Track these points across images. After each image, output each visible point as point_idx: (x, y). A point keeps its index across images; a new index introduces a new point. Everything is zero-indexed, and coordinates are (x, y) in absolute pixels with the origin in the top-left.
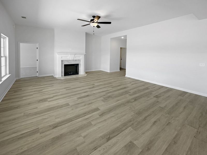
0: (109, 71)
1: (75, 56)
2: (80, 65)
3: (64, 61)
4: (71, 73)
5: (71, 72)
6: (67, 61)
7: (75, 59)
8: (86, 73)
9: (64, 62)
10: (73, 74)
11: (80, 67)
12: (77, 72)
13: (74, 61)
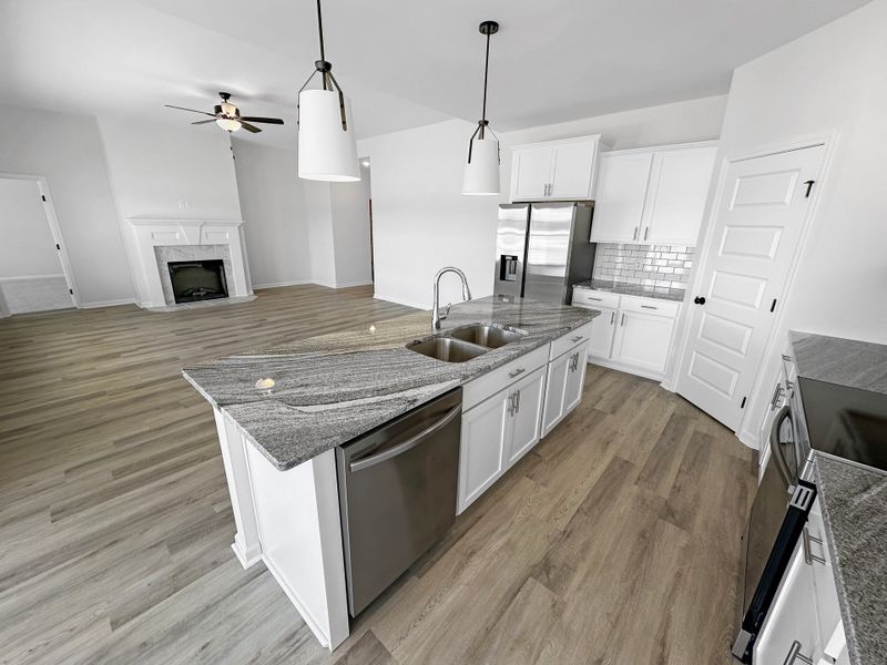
0: (334, 286)
2: (230, 264)
3: (164, 250)
4: (202, 294)
5: (199, 291)
6: (178, 248)
7: (205, 242)
8: (256, 292)
9: (164, 253)
10: (209, 296)
11: (231, 270)
12: (221, 291)
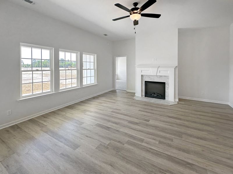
1: (159, 69)
2: (168, 85)
4: (155, 95)
6: (149, 76)
7: (158, 74)
9: (145, 77)
11: (168, 88)
12: (162, 96)
13: (159, 77)
